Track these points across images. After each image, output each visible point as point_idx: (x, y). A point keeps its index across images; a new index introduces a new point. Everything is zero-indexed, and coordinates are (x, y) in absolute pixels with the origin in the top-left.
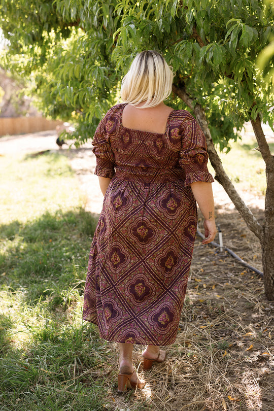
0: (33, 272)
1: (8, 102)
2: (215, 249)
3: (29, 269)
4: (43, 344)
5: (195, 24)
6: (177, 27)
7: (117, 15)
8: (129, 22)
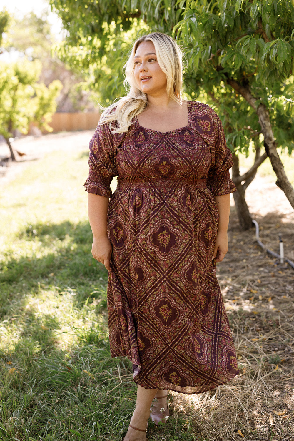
0: (82, 274)
1: (66, 97)
2: (274, 260)
3: (78, 270)
4: (86, 347)
5: (261, 19)
6: (241, 21)
7: (179, 8)
8: (190, 16)
